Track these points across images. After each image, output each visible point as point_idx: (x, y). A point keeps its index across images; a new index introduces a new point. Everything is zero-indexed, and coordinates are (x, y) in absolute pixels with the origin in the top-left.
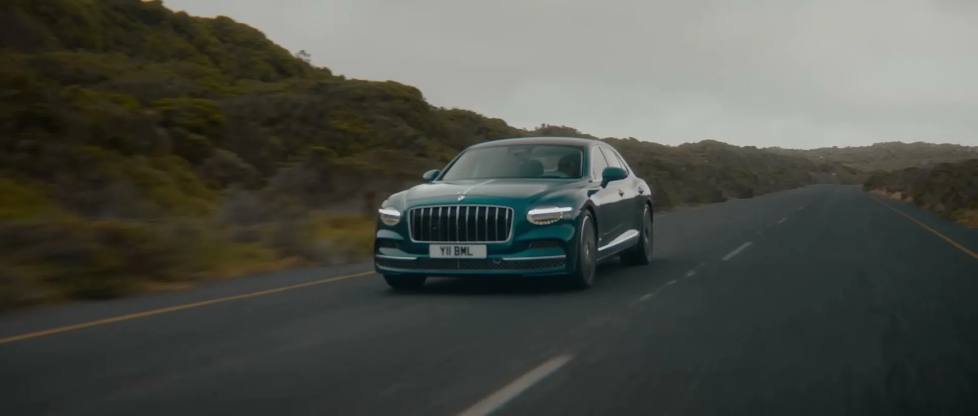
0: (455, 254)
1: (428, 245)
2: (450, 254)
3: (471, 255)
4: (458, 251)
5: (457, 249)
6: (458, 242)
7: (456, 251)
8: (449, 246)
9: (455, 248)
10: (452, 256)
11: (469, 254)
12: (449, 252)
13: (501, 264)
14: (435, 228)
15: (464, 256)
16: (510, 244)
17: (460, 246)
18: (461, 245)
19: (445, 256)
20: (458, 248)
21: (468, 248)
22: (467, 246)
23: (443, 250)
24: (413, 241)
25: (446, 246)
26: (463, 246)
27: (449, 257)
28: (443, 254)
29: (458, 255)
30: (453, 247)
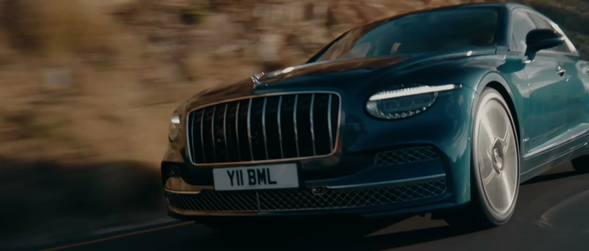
0: (250, 183)
1: (211, 169)
2: (242, 184)
3: (275, 183)
4: (254, 177)
5: (252, 174)
6: (253, 162)
7: (250, 177)
8: (239, 169)
9: (249, 171)
10: (246, 186)
11: (270, 183)
12: (241, 182)
13: (325, 196)
14: (219, 140)
15: (263, 186)
16: (337, 160)
17: (255, 168)
18: (258, 165)
19: (236, 187)
20: (253, 171)
21: (268, 170)
22: (265, 167)
23: (231, 177)
24: (194, 164)
25: (235, 169)
26: (261, 168)
27: (241, 188)
28: (232, 184)
29: (254, 183)
30: (245, 170)
